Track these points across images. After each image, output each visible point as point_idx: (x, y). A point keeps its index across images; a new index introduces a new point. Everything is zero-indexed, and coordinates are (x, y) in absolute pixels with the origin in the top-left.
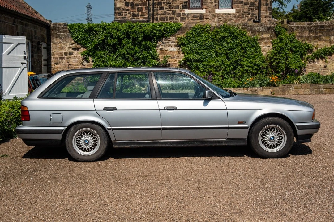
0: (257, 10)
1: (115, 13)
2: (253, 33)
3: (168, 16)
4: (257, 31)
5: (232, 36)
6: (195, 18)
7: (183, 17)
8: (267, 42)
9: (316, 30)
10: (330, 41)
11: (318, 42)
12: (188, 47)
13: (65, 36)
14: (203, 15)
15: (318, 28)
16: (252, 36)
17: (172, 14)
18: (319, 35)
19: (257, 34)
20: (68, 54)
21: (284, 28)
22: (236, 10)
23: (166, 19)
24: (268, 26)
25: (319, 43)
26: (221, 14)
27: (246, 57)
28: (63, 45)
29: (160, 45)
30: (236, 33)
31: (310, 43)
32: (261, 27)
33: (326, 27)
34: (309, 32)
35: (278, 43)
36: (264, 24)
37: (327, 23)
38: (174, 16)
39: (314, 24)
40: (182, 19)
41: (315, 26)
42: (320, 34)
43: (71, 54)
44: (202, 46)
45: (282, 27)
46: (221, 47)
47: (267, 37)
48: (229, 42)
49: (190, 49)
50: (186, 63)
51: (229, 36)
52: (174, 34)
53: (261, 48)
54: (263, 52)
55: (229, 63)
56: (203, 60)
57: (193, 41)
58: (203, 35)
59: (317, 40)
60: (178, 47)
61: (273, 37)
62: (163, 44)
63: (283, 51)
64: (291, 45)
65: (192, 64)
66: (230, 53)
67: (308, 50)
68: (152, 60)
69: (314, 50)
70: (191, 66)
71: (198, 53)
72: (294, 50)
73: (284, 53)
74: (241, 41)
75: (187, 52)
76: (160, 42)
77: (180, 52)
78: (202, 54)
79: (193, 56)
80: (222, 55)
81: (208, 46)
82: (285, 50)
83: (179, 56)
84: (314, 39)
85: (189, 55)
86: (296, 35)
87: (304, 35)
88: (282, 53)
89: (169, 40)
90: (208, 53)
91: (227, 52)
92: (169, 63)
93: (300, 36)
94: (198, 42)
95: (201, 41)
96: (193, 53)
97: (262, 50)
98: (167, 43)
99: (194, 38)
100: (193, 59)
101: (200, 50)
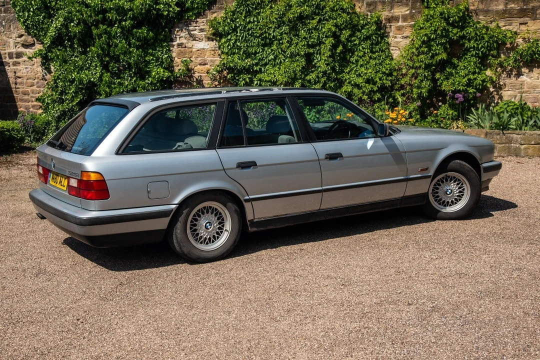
2: (372, 5)
4: (380, 1)
5: (319, 13)
8: (403, 27)
11: (530, 23)
12: (230, 40)
13: (8, 20)
16: (369, 14)
18: (531, 5)
19: (380, 7)
20: (14, 56)
25: (533, 26)
27: (353, 63)
28: (5, 38)
29: (181, 37)
31: (507, 27)
42: (535, 4)
43: (19, 55)
44: (256, 37)
46: (295, 40)
47: (402, 15)
48: (312, 29)
49: (233, 44)
50: (224, 75)
51: (312, 14)
52: (204, 12)
53: (390, 40)
54: (393, 50)
55: (312, 76)
56: (258, 69)
57: (239, 27)
58: (259, 14)
59: (526, 19)
60: (213, 41)
61: (416, 14)
62: (183, 34)
63: (426, 47)
64: (453, 33)
65: (237, 78)
66: (314, 53)
67: (504, 44)
68: (157, 69)
69: (517, 44)
70: (235, 82)
71: (248, 55)
72: (464, 46)
73: (429, 54)
74: (336, 26)
75: (227, 51)
76: (177, 29)
77: (217, 52)
78: (257, 55)
79: (239, 60)
80: (297, 58)
81: (268, 38)
82: (433, 46)
83: (216, 60)
84: (520, 18)
85: (229, 57)
86: (472, 8)
87: (494, 8)
88: (423, 53)
89: (195, 25)
90: (268, 54)
91: (305, 51)
92: (196, 75)
93: (483, 11)
94: (247, 28)
95: (255, 28)
96: (240, 54)
97: (392, 45)
98: (192, 33)
99: (240, 20)
100: (237, 68)
101: (253, 47)
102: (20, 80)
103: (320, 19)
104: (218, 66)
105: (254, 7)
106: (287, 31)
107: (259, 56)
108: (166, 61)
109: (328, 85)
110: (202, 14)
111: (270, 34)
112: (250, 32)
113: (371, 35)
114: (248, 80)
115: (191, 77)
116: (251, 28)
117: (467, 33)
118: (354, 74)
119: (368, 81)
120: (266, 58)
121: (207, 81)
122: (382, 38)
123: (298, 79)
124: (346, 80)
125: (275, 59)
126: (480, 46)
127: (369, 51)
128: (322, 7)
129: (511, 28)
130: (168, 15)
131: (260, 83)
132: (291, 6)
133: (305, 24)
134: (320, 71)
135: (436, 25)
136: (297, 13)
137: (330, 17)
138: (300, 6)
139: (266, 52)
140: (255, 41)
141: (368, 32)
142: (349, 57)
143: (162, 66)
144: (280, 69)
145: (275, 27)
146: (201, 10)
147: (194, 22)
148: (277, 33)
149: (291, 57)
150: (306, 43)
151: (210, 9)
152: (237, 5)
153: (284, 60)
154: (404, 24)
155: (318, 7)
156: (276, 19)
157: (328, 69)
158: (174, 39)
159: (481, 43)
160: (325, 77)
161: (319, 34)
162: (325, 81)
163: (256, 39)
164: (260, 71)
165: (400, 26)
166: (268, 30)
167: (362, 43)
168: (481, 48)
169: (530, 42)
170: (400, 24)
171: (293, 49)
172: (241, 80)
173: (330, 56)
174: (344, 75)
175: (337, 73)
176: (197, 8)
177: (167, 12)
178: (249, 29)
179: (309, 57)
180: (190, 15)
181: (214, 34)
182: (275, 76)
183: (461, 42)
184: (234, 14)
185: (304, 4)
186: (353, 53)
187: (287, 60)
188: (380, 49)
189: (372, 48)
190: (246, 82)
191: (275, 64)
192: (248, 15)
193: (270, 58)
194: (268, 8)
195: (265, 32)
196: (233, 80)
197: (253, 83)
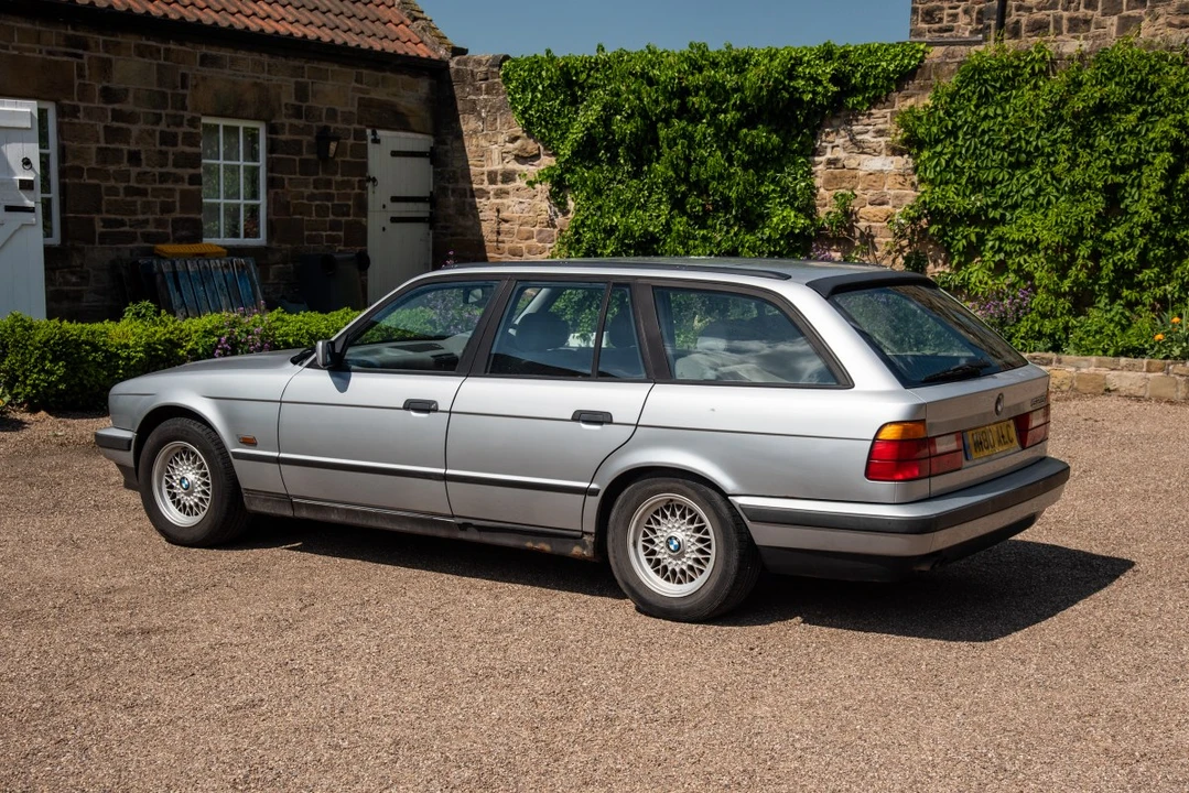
1: (915, 11)
3: (1065, 14)
5: (1143, 98)
7: (1129, 16)
12: (941, 154)
13: (492, 107)
17: (1082, 5)
20: (499, 178)
28: (483, 143)
29: (834, 145)
38: (1090, 12)
43: (508, 177)
44: (998, 148)
46: (1084, 156)
48: (1124, 133)
49: (947, 162)
50: (921, 227)
51: (1127, 102)
52: (887, 95)
55: (1116, 234)
56: (998, 216)
57: (961, 127)
58: (1007, 100)
60: (902, 155)
62: (839, 141)
65: (950, 233)
66: (1125, 184)
68: (783, 211)
70: (944, 241)
71: (977, 186)
74: (1182, 126)
75: (932, 176)
76: (827, 130)
77: (908, 178)
78: (998, 186)
79: (958, 195)
80: (1085, 194)
81: (1024, 151)
83: (906, 195)
85: (937, 189)
89: (866, 121)
90: (1022, 184)
91: (1106, 181)
92: (862, 224)
94: (980, 130)
95: (997, 129)
96: (959, 184)
98: (859, 137)
99: (965, 113)
100: (952, 213)
101: (989, 169)
102: (507, 225)
103: (1145, 111)
104: (912, 208)
105: (998, 85)
106: (1069, 137)
107: (1000, 189)
108: (803, 194)
109: (1152, 254)
110: (883, 99)
111: (1028, 143)
112: (986, 138)
114: (973, 238)
115: (851, 229)
116: (989, 130)
120: (1017, 192)
121: (884, 240)
123: (1086, 238)
125: (1036, 196)
128: (1152, 86)
130: (813, 100)
131: (999, 246)
132: (1080, 84)
133: (1109, 123)
134: (1136, 224)
136: (1093, 98)
137: (1168, 108)
138: (1101, 83)
139: (1018, 179)
140: (995, 157)
143: (792, 205)
144: (1046, 216)
145: (1042, 129)
146: (881, 92)
147: (863, 115)
148: (1046, 141)
149: (1073, 191)
150: (1109, 162)
151: (899, 89)
152: (962, 82)
153: (1057, 199)
155: (1141, 86)
156: (1045, 110)
157: (1155, 219)
158: (821, 149)
160: (1147, 237)
161: (1140, 143)
162: (1145, 244)
163: (997, 152)
164: (1002, 221)
166: (1026, 133)
171: (1078, 174)
172: (959, 237)
173: (1162, 192)
175: (1175, 228)
176: (875, 86)
177: (810, 95)
178: (984, 132)
179: (1113, 194)
180: (858, 102)
181: (906, 141)
182: (1034, 231)
184: (952, 101)
185: (1110, 79)
187: (1063, 199)
190: (970, 243)
191: (1035, 207)
192: (984, 103)
193: (1025, 194)
194: (1028, 87)
195: (1019, 137)
196: (941, 237)
197: (985, 245)
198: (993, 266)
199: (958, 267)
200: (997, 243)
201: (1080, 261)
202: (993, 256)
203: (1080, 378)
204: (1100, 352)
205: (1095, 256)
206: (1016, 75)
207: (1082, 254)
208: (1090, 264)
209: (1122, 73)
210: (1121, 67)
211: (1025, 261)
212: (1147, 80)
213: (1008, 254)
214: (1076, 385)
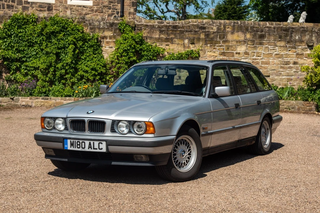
0: (119, 5)
2: (93, 29)
3: (5, 3)
4: (97, 27)
5: (64, 31)
6: (42, 9)
7: (25, 6)
8: (109, 42)
9: (167, 30)
10: (184, 45)
11: (170, 45)
12: (6, 42)
14: (52, 5)
15: (170, 28)
16: (91, 33)
17: (10, 1)
18: (171, 36)
19: (97, 30)
21: (130, 26)
22: (94, 2)
23: (3, 7)
24: (111, 21)
25: (172, 46)
26: (74, 6)
27: (83, 59)
30: (70, 28)
31: (160, 46)
32: (102, 23)
33: (179, 28)
34: (160, 32)
35: (121, 43)
36: (106, 19)
37: (180, 24)
38: (13, 4)
39: (165, 23)
40: (25, 8)
41: (166, 26)
42: (173, 36)
44: (24, 41)
45: (127, 24)
46: (49, 44)
47: (109, 36)
48: (60, 39)
49: (8, 44)
51: (60, 31)
53: (103, 49)
54: (104, 54)
55: (59, 65)
56: (25, 60)
57: (13, 34)
58: (26, 28)
59: (169, 43)
61: (116, 36)
63: (126, 53)
64: (137, 47)
65: (11, 64)
67: (159, 54)
69: (165, 55)
70: (8, 66)
71: (18, 51)
72: (142, 54)
73: (127, 57)
74: (75, 38)
75: (4, 48)
78: (25, 52)
79: (12, 53)
80: (51, 55)
81: (32, 43)
82: (129, 53)
84: (166, 42)
85: (6, 51)
86: (144, 35)
87: (154, 36)
88: (124, 56)
90: (32, 51)
91: (56, 51)
93: (149, 37)
95: (24, 36)
96: (13, 50)
97: (104, 51)
99: (14, 31)
100: (12, 58)
101: (22, 47)
103: (65, 34)
105: (23, 23)
111: (33, 40)
112: (21, 38)
113: (94, 45)
116: (22, 36)
117: (143, 48)
118: (83, 65)
119: (92, 69)
120: (30, 53)
122: (99, 47)
123: (52, 66)
124: (79, 68)
125: (36, 55)
126: (149, 55)
127: (92, 53)
128: (66, 28)
129: (162, 47)
131: (26, 68)
132: (46, 26)
133: (55, 36)
134: (64, 63)
135: (130, 42)
136: (51, 29)
137: (71, 34)
138: (52, 25)
139: (30, 50)
140: (23, 43)
141: (92, 43)
142: (80, 56)
144: (40, 60)
145: (36, 36)
148: (38, 40)
149: (46, 54)
150: (57, 47)
152: (12, 22)
153: (42, 56)
154: (110, 40)
155: (63, 27)
157: (70, 62)
159: (149, 53)
161: (64, 42)
163: (24, 42)
164: (26, 61)
165: (108, 41)
166: (32, 37)
167: (89, 49)
168: (150, 56)
169: (170, 54)
170: (108, 40)
172: (13, 65)
173: (73, 55)
174: (78, 65)
175: (74, 64)
178: (20, 36)
179: (58, 55)
182: (37, 64)
183: (140, 52)
184: (9, 27)
185: (54, 25)
186: (83, 54)
188: (98, 53)
189: (94, 52)
190: (17, 67)
191: (36, 57)
192: (19, 28)
193: (33, 54)
194: (31, 25)
195: (31, 38)
196: (8, 65)
197: (21, 68)
198: (24, 74)
199: (13, 74)
200: (25, 67)
201: (51, 72)
202: (24, 71)
203: (56, 103)
204: (60, 96)
205: (55, 71)
206: (27, 21)
207: (51, 70)
208: (54, 73)
209: (58, 24)
210: (57, 22)
211: (35, 72)
212: (65, 26)
213: (29, 70)
214: (55, 105)
